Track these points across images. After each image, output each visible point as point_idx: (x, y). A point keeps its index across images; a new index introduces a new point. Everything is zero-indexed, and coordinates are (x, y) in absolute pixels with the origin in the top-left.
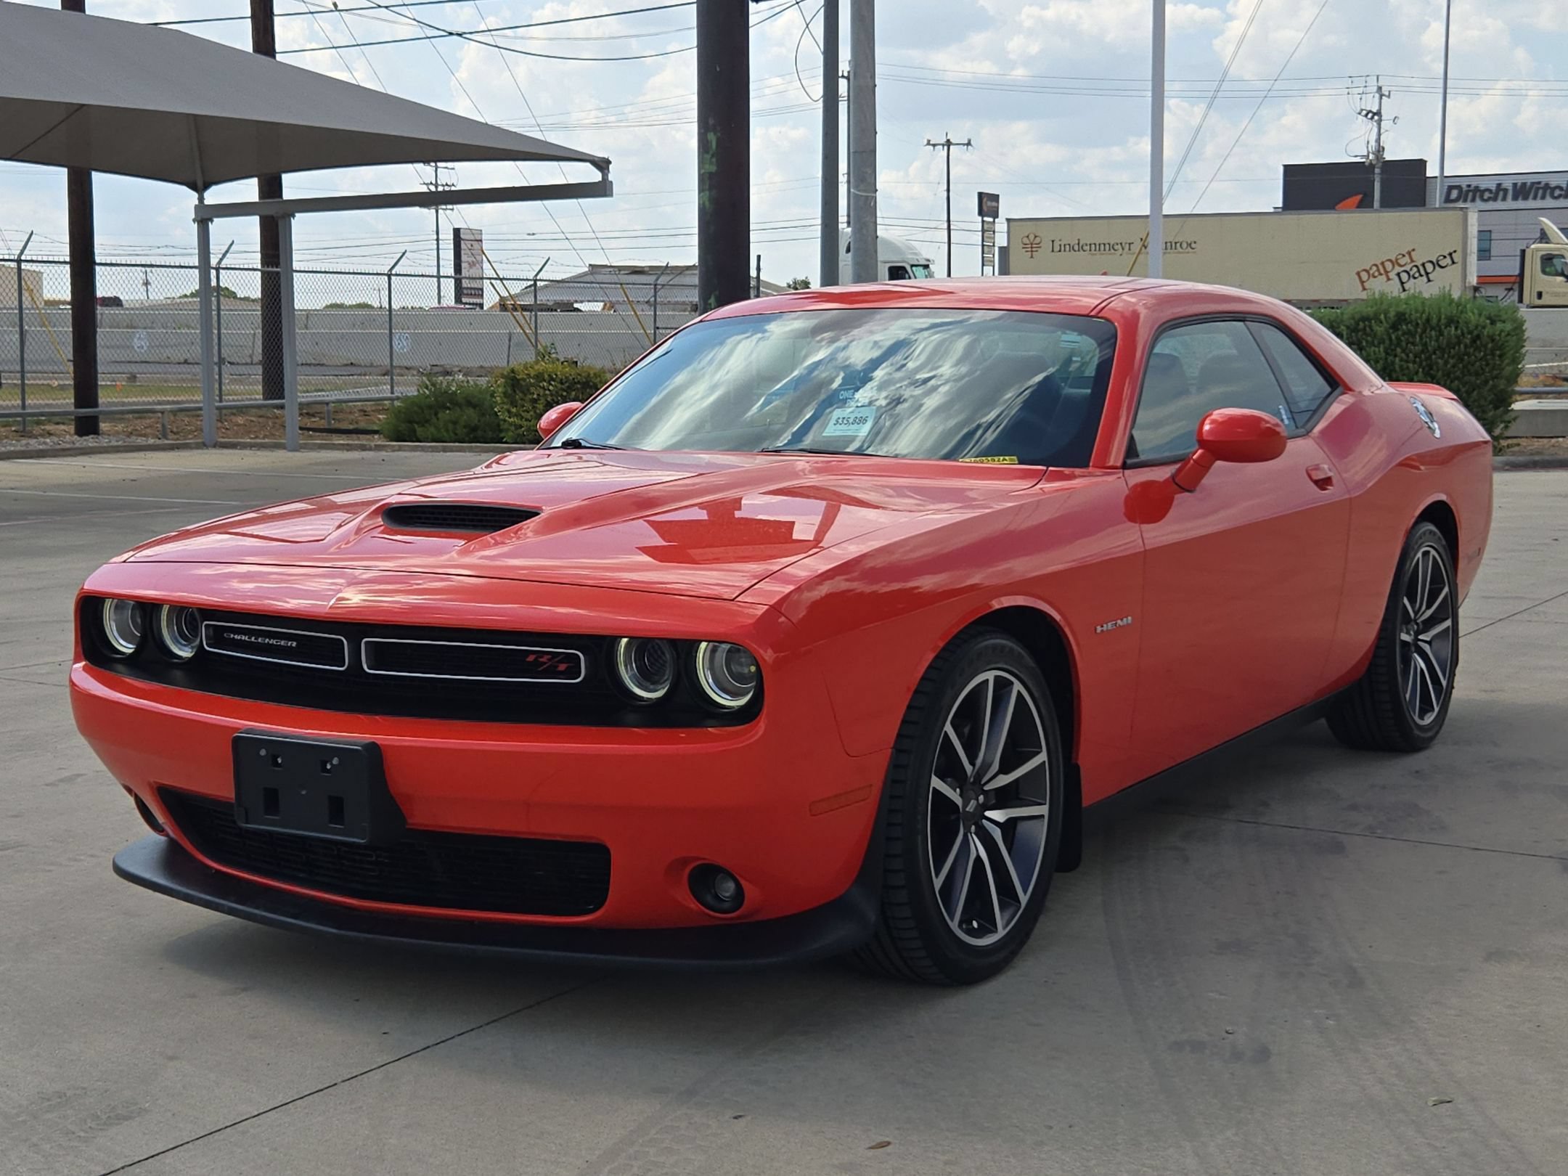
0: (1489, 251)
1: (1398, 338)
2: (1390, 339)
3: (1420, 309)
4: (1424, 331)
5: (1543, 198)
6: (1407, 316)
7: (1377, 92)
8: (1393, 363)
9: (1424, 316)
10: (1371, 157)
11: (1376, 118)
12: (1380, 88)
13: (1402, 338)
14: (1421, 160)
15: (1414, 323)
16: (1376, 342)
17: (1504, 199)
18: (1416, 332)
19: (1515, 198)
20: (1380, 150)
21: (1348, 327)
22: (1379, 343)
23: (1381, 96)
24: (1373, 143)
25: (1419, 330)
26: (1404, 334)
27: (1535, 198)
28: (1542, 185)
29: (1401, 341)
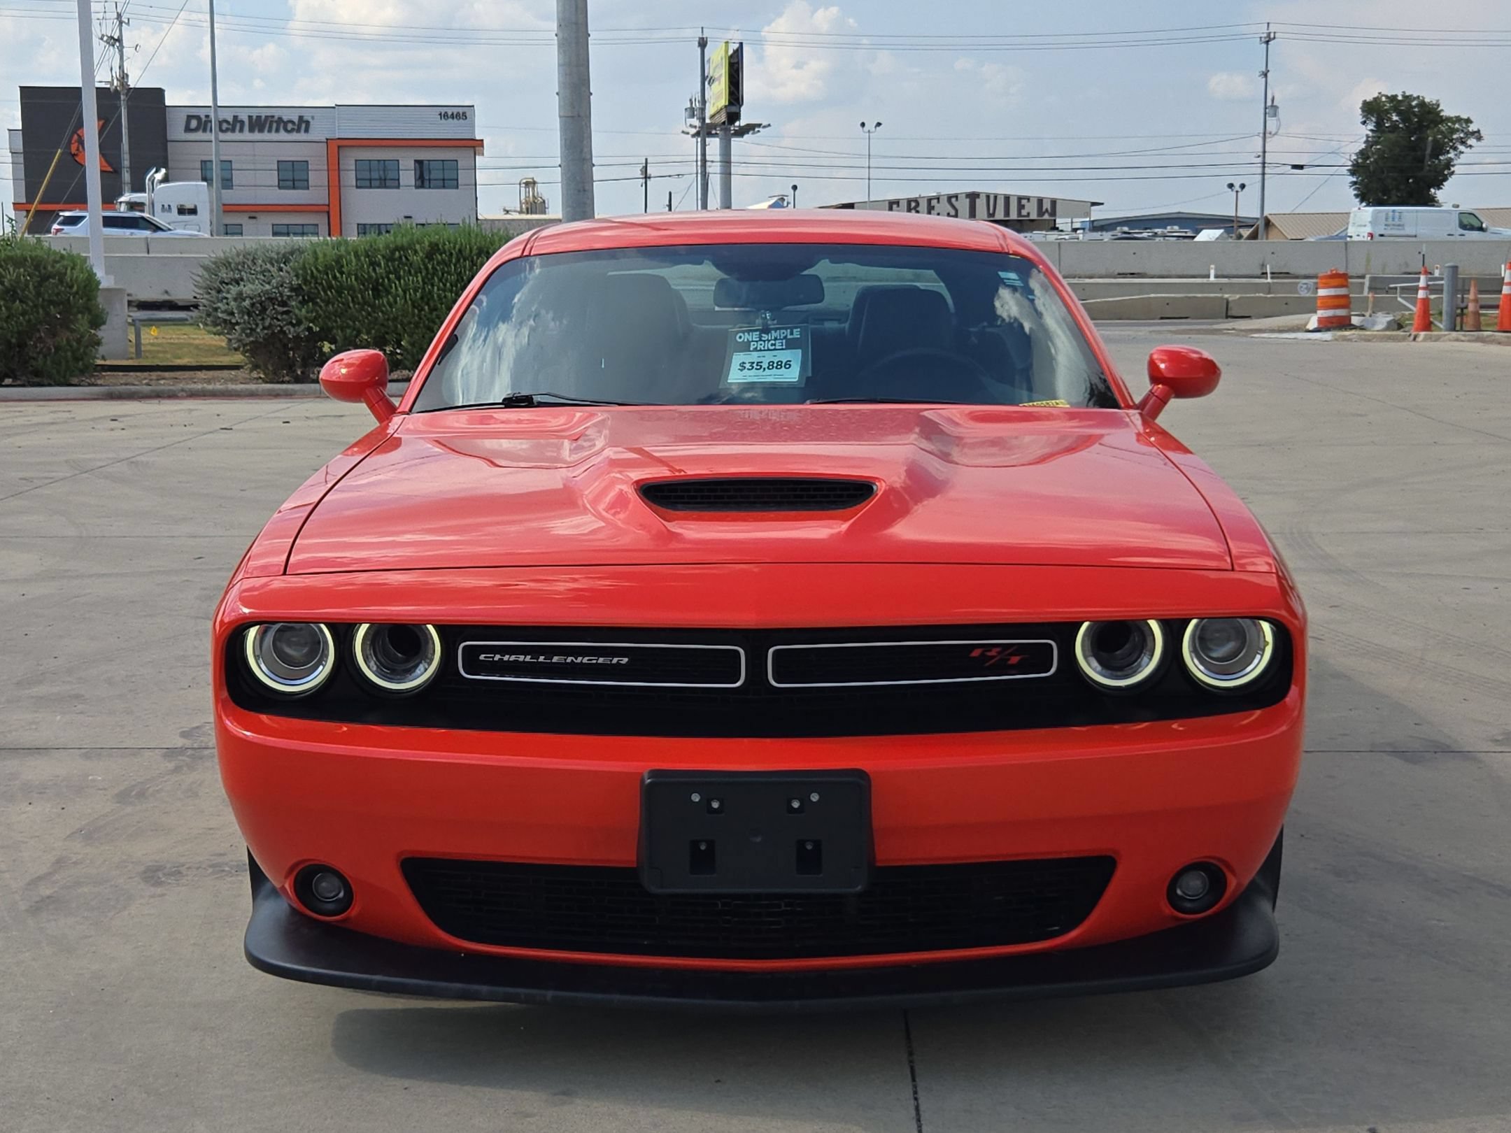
0: (231, 180)
1: (433, 268)
2: (427, 269)
3: (452, 239)
4: (458, 260)
5: (277, 130)
6: (440, 246)
7: (117, 19)
8: (431, 292)
9: (457, 247)
10: (115, 83)
11: (117, 44)
12: (119, 16)
13: (438, 268)
14: (160, 89)
15: (448, 254)
16: (413, 272)
17: (241, 130)
18: (451, 261)
19: (251, 130)
20: (124, 77)
21: (384, 257)
22: (416, 273)
23: (121, 23)
24: (116, 69)
25: (454, 260)
26: (438, 263)
27: (270, 131)
28: (276, 118)
29: (436, 270)
